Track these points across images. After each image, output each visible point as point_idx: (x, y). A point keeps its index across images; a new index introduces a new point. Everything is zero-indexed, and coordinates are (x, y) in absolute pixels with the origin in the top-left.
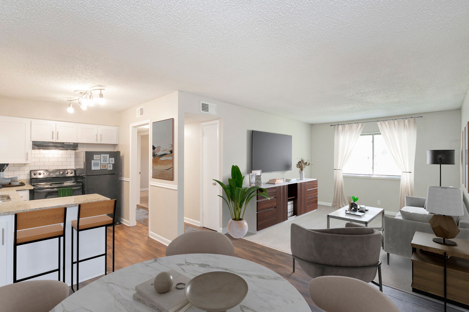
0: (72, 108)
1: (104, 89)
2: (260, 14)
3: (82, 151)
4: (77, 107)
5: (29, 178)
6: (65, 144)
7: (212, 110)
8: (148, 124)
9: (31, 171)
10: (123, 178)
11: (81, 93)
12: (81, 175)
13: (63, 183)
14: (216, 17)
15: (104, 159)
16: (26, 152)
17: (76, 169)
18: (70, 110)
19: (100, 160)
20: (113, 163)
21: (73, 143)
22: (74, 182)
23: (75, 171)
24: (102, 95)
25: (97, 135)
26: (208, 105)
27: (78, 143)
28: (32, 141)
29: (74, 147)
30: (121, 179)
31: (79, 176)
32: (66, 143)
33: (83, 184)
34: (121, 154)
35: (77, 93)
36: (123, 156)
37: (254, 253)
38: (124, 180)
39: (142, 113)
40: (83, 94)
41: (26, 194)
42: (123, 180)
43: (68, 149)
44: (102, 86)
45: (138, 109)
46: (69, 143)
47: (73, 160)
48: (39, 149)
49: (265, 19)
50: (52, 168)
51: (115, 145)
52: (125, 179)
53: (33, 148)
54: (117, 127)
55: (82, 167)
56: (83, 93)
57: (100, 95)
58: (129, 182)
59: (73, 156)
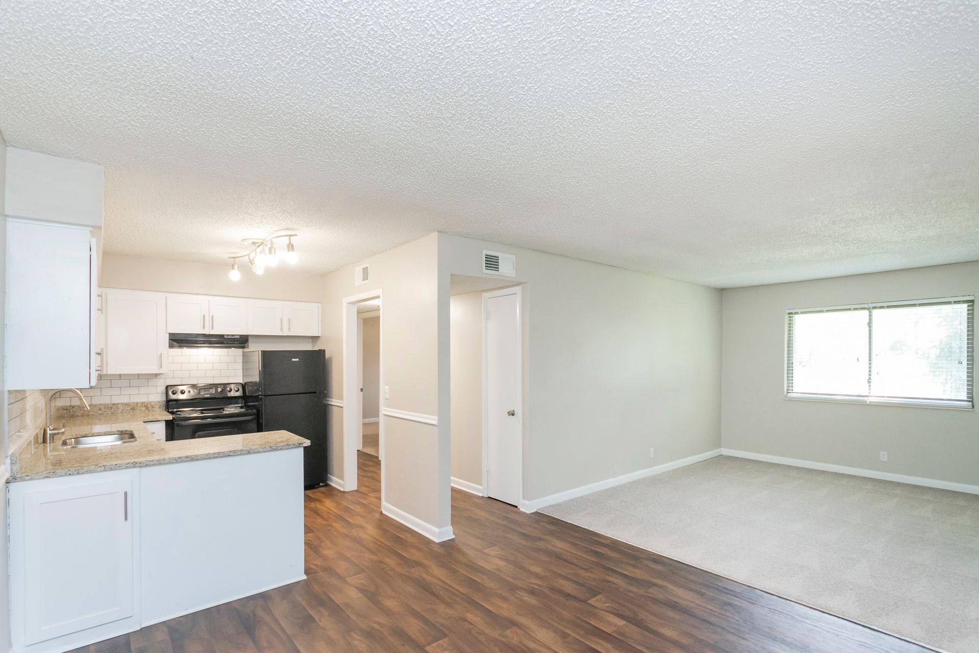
0: (238, 272)
1: (296, 235)
2: (616, 71)
3: (256, 348)
4: (246, 269)
5: (164, 399)
6: (226, 337)
7: (507, 267)
8: (378, 297)
9: (167, 387)
10: (330, 399)
11: (253, 243)
12: (254, 395)
13: (223, 409)
14: (520, 85)
16: (159, 354)
17: (245, 384)
18: (235, 275)
21: (240, 335)
22: (241, 407)
23: (244, 386)
24: (292, 246)
25: (281, 320)
26: (497, 258)
27: (247, 336)
28: (170, 334)
29: (241, 342)
30: (327, 402)
31: (249, 397)
32: (228, 335)
33: (258, 411)
34: (327, 356)
35: (246, 243)
36: (330, 358)
37: (596, 553)
38: (333, 404)
39: (365, 276)
40: (257, 245)
41: (160, 429)
42: (330, 403)
43: (230, 347)
44: (292, 229)
45: (359, 270)
46: (233, 335)
47: (240, 366)
48: (180, 347)
49: (627, 80)
50: (202, 382)
51: (315, 339)
52: (334, 401)
53: (171, 346)
54: (319, 305)
55: (256, 379)
56: (257, 243)
57: (288, 245)
58: (342, 407)
59: (240, 359)
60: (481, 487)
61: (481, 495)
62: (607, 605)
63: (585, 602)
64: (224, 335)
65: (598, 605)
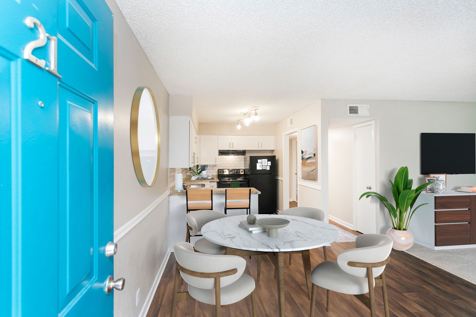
0: (240, 126)
1: (258, 109)
3: (248, 155)
4: (242, 125)
5: (217, 174)
6: (237, 151)
7: (363, 110)
8: (296, 132)
9: (218, 170)
10: (278, 177)
11: (244, 114)
12: (247, 174)
13: (237, 179)
15: (264, 162)
16: (215, 158)
17: (245, 169)
18: (239, 127)
19: (262, 163)
20: (270, 165)
21: (243, 150)
22: (243, 179)
23: (244, 170)
24: (257, 113)
25: (258, 144)
26: (357, 107)
27: (245, 150)
28: (219, 150)
29: (243, 153)
30: (277, 178)
31: (247, 175)
32: (238, 150)
33: (249, 180)
34: (277, 158)
35: (241, 114)
36: (278, 160)
38: (279, 179)
39: (291, 123)
40: (245, 115)
41: (215, 184)
42: (278, 179)
43: (239, 155)
44: (257, 107)
45: (289, 120)
46: (240, 150)
47: (243, 162)
48: (222, 155)
50: (231, 168)
51: (273, 151)
52: (280, 178)
53: (219, 155)
54: (274, 136)
55: (248, 168)
56: (245, 114)
57: (255, 114)
58: (282, 181)
59: (243, 160)
60: (352, 225)
61: (352, 229)
62: (416, 299)
63: (401, 293)
64: (237, 150)
65: (410, 297)
